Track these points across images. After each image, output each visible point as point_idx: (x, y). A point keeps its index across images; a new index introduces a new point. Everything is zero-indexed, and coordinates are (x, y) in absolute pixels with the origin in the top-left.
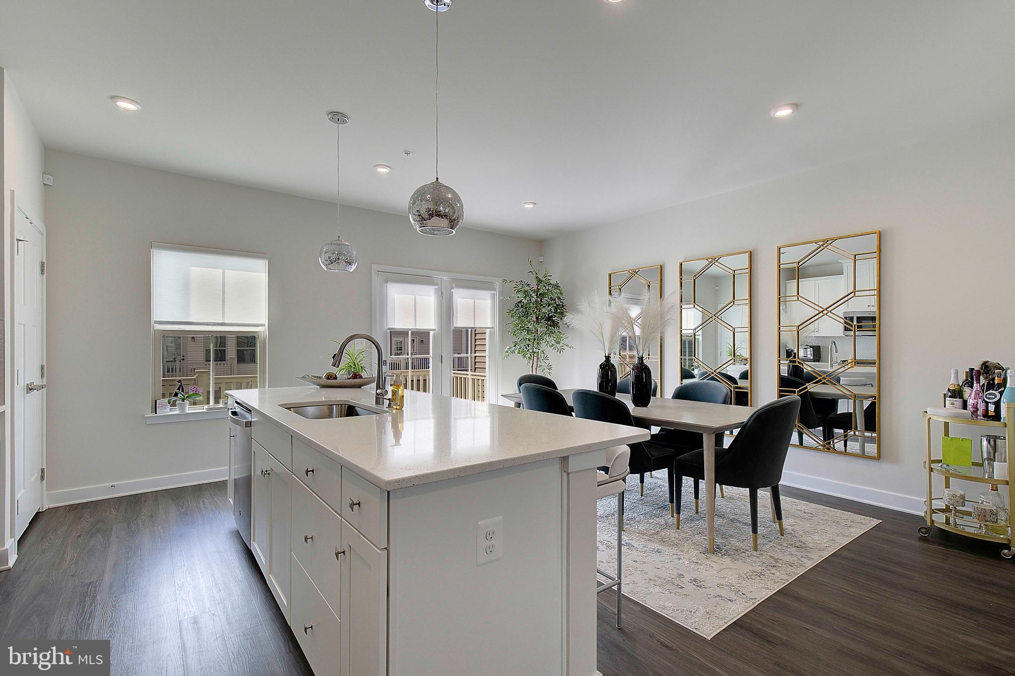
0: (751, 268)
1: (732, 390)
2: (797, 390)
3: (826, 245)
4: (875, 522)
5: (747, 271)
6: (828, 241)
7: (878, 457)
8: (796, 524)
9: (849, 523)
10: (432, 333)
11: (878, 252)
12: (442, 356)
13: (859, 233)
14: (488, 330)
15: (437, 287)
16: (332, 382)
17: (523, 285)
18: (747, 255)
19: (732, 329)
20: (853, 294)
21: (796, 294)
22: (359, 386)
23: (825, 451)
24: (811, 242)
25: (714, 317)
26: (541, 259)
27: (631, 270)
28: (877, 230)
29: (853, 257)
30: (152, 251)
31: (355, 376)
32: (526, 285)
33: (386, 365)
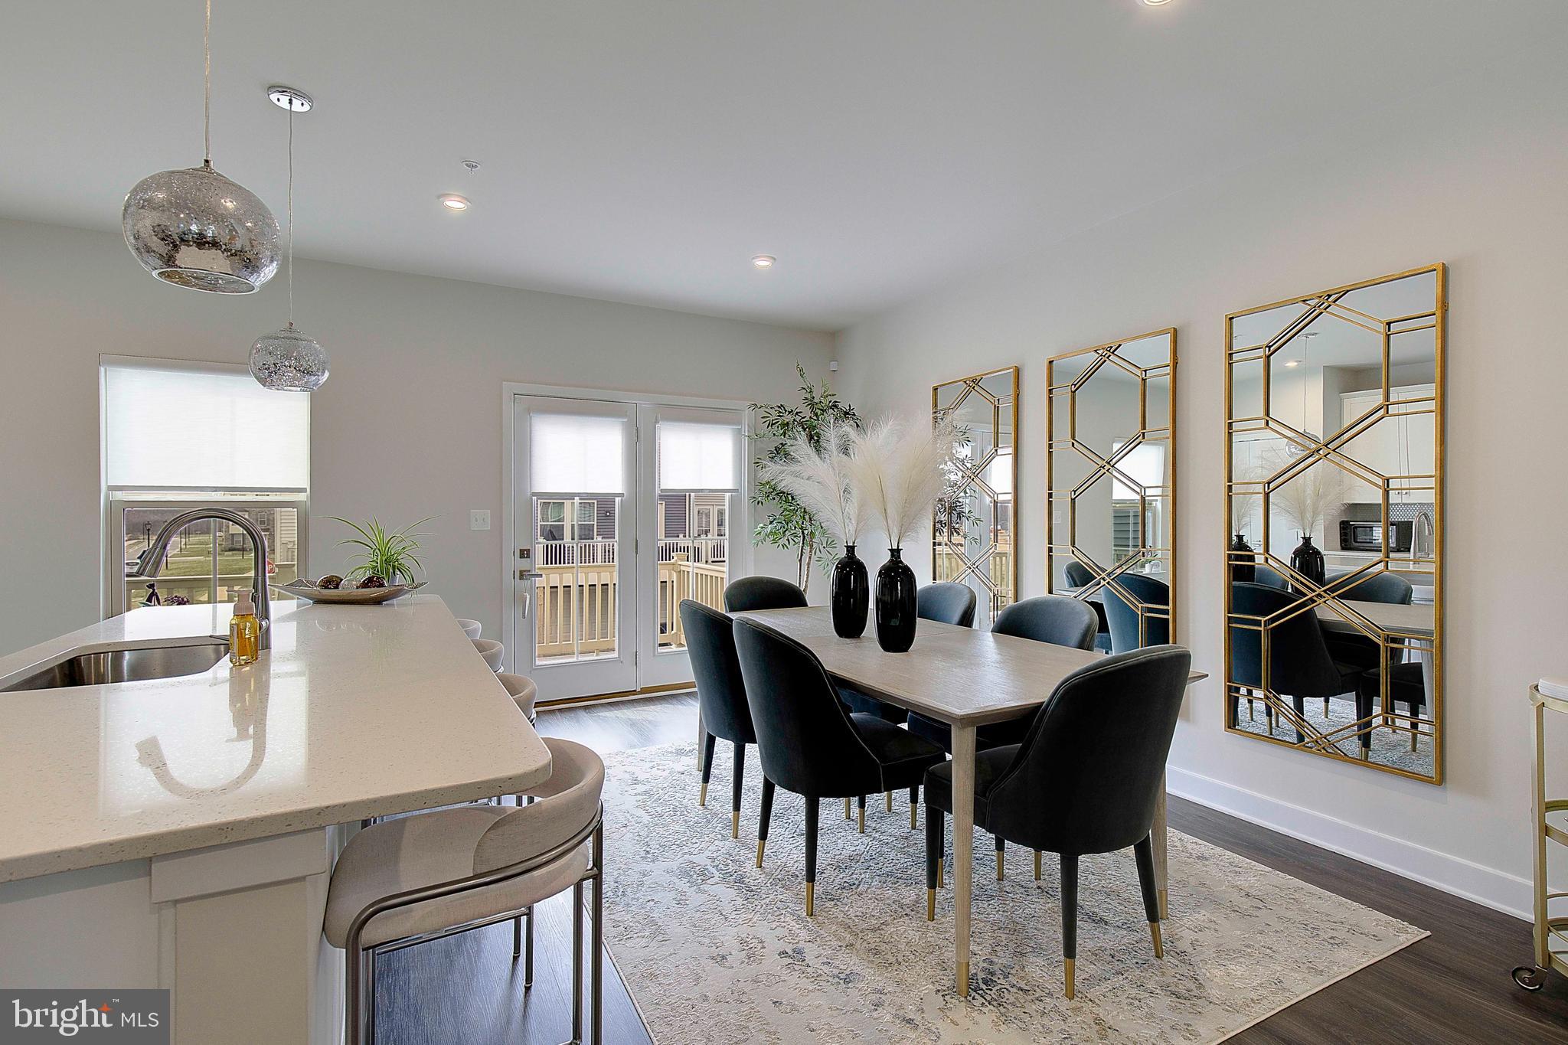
0: (1175, 364)
1: (1139, 613)
2: (1263, 619)
3: (1326, 304)
4: (1413, 934)
5: (1168, 370)
6: (1329, 296)
7: (1440, 778)
8: (1212, 925)
9: (1342, 934)
10: (618, 500)
11: (1439, 314)
12: (637, 541)
13: (1397, 272)
14: (728, 495)
15: (626, 420)
16: (331, 593)
17: (780, 412)
18: (1168, 337)
19: (1138, 490)
20: (1382, 412)
21: (1261, 413)
22: (377, 601)
23: (1322, 755)
24: (1293, 302)
25: (1107, 467)
26: (833, 366)
27: (968, 379)
28: (1437, 262)
29: (1381, 328)
30: (102, 369)
31: (368, 583)
32: (787, 413)
33: (528, 557)
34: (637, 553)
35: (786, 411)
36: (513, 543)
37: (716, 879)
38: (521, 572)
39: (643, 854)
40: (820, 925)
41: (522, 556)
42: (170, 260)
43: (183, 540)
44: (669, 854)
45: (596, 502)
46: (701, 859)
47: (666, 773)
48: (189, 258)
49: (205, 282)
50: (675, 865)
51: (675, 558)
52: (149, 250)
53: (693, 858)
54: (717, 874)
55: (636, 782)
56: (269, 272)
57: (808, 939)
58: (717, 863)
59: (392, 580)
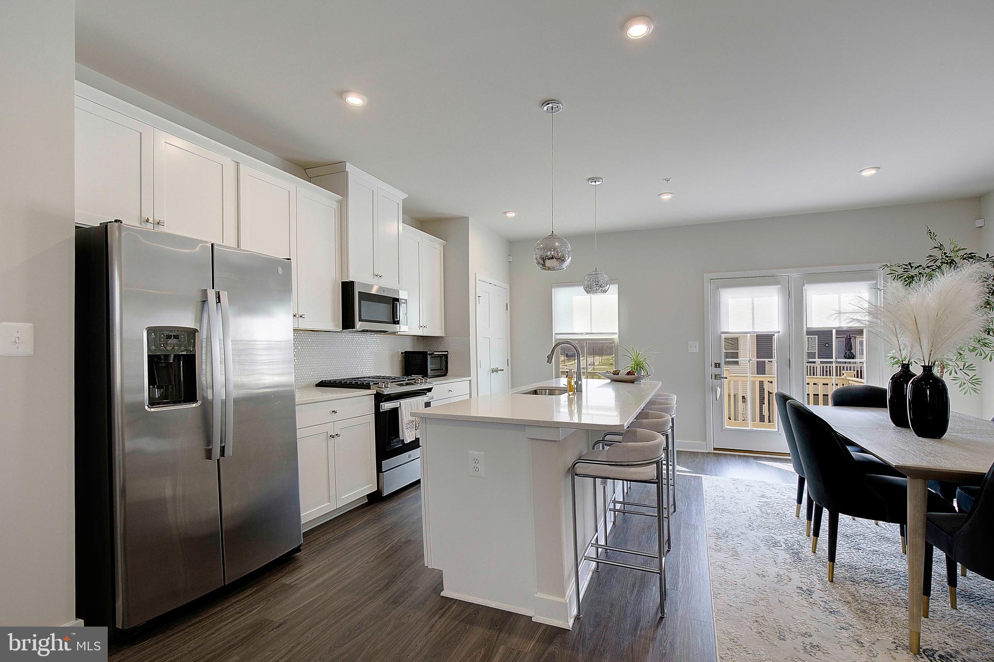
10: (776, 335)
12: (790, 360)
14: (865, 330)
16: (616, 377)
26: (980, 222)
30: (553, 289)
31: (628, 374)
32: (913, 269)
33: (719, 367)
34: (790, 368)
35: (912, 267)
36: (711, 359)
37: (782, 548)
38: (716, 375)
39: (747, 526)
40: (834, 588)
41: (716, 367)
42: (544, 265)
43: (600, 358)
44: (762, 530)
45: (817, 337)
46: (778, 538)
47: (785, 497)
48: (548, 263)
49: (553, 269)
50: (762, 535)
51: (845, 375)
52: (539, 263)
53: (775, 536)
54: (784, 546)
55: (763, 496)
56: (568, 261)
57: (820, 589)
58: (788, 542)
59: (640, 372)
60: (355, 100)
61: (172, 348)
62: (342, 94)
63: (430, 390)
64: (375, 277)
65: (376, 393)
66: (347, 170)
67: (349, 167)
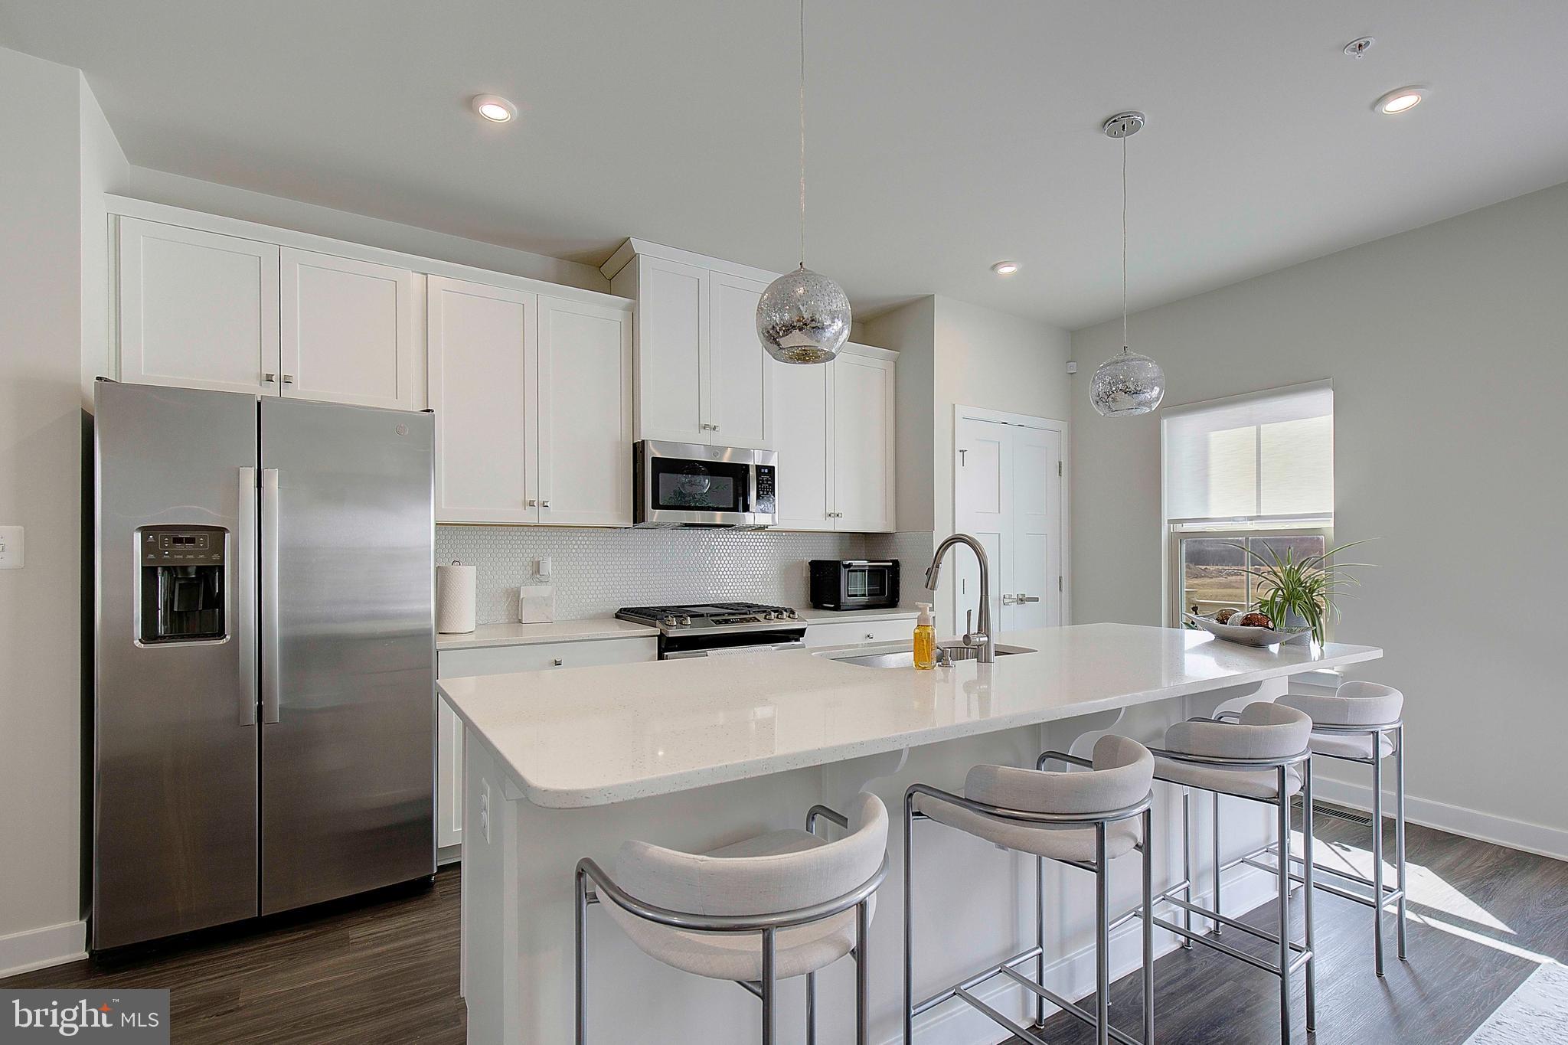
30: (1163, 422)
60: (494, 111)
61: (193, 558)
62: (471, 103)
63: (801, 632)
64: (702, 431)
65: (659, 634)
66: (636, 252)
67: (637, 245)
